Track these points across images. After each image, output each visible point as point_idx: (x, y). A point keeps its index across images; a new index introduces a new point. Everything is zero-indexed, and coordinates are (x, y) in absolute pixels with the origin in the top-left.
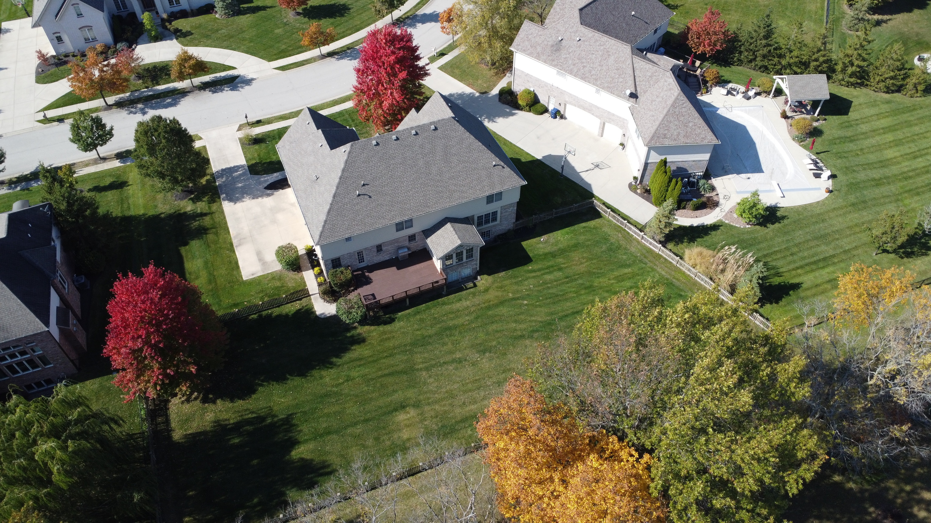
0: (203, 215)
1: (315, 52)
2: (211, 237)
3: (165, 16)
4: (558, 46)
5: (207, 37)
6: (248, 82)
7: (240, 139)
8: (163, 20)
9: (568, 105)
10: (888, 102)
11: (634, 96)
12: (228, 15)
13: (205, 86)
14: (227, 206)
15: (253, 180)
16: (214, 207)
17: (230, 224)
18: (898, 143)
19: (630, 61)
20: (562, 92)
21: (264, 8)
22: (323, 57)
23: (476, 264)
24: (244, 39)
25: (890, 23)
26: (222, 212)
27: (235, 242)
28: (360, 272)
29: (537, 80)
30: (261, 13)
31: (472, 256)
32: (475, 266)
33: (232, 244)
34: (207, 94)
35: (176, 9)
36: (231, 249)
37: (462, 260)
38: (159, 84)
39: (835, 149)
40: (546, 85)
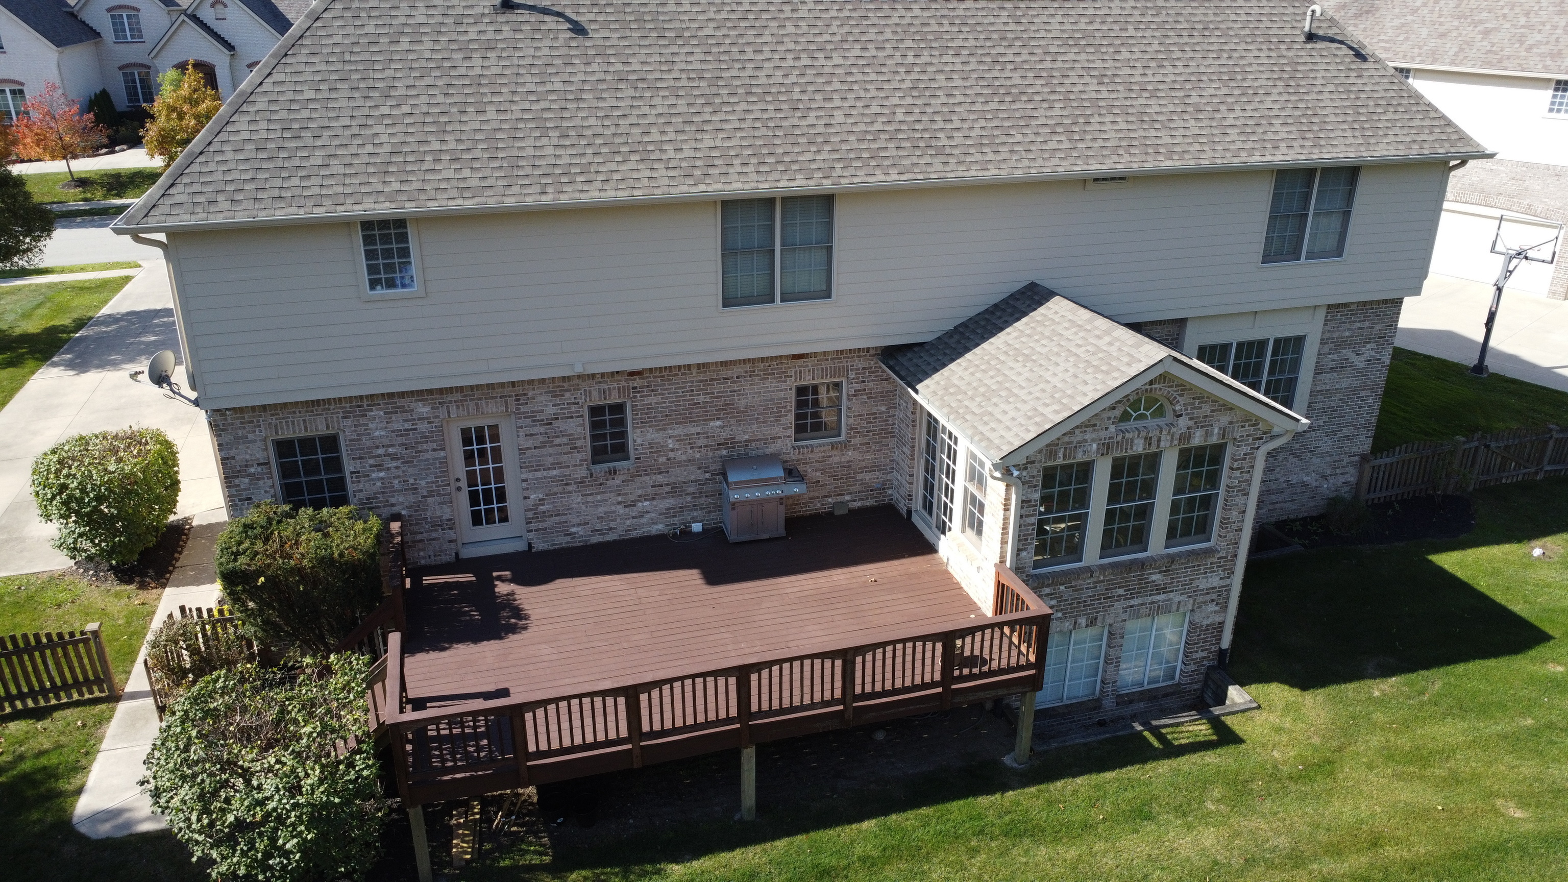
23: (1221, 596)
28: (468, 578)
31: (1203, 528)
32: (1209, 615)
37: (1140, 538)
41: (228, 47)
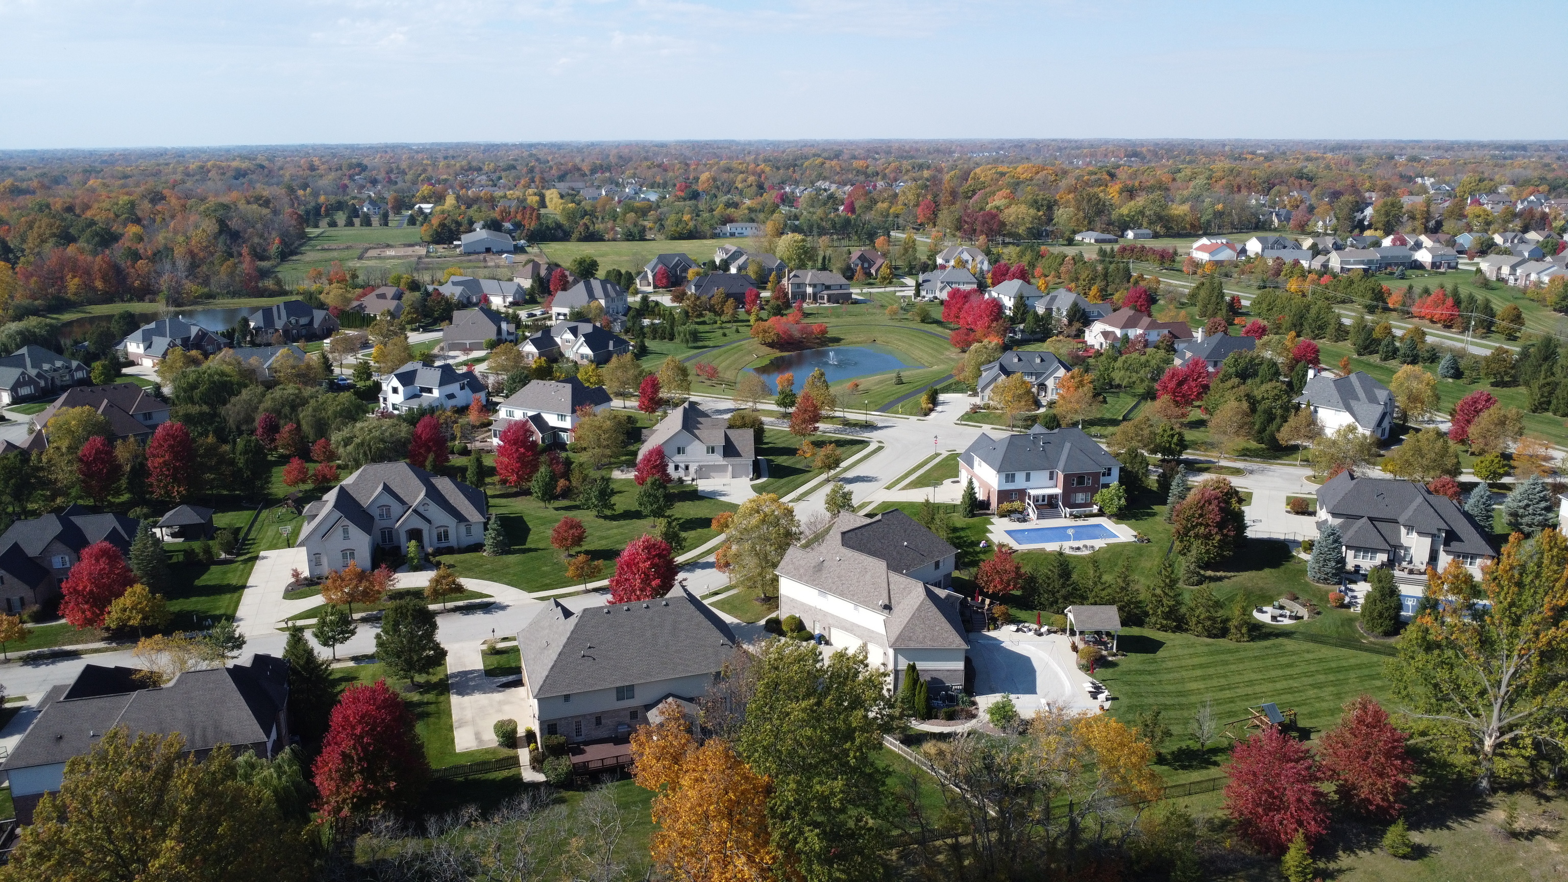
0: (428, 703)
1: (581, 587)
2: (432, 720)
3: (430, 550)
4: (819, 567)
5: (470, 570)
6: (503, 608)
7: (482, 651)
8: (427, 554)
9: (832, 630)
10: (1208, 645)
11: (888, 607)
12: (496, 553)
13: (457, 610)
14: (455, 699)
15: (486, 680)
16: (442, 698)
17: (454, 712)
18: (1203, 678)
19: (885, 576)
20: (825, 614)
21: (536, 550)
22: (588, 591)
24: (508, 573)
25: (1234, 579)
26: (449, 702)
27: (455, 725)
29: (803, 604)
30: (533, 554)
33: (451, 727)
34: (458, 616)
35: (443, 545)
36: (451, 729)
39: (1127, 678)
40: (810, 608)
41: (429, 521)
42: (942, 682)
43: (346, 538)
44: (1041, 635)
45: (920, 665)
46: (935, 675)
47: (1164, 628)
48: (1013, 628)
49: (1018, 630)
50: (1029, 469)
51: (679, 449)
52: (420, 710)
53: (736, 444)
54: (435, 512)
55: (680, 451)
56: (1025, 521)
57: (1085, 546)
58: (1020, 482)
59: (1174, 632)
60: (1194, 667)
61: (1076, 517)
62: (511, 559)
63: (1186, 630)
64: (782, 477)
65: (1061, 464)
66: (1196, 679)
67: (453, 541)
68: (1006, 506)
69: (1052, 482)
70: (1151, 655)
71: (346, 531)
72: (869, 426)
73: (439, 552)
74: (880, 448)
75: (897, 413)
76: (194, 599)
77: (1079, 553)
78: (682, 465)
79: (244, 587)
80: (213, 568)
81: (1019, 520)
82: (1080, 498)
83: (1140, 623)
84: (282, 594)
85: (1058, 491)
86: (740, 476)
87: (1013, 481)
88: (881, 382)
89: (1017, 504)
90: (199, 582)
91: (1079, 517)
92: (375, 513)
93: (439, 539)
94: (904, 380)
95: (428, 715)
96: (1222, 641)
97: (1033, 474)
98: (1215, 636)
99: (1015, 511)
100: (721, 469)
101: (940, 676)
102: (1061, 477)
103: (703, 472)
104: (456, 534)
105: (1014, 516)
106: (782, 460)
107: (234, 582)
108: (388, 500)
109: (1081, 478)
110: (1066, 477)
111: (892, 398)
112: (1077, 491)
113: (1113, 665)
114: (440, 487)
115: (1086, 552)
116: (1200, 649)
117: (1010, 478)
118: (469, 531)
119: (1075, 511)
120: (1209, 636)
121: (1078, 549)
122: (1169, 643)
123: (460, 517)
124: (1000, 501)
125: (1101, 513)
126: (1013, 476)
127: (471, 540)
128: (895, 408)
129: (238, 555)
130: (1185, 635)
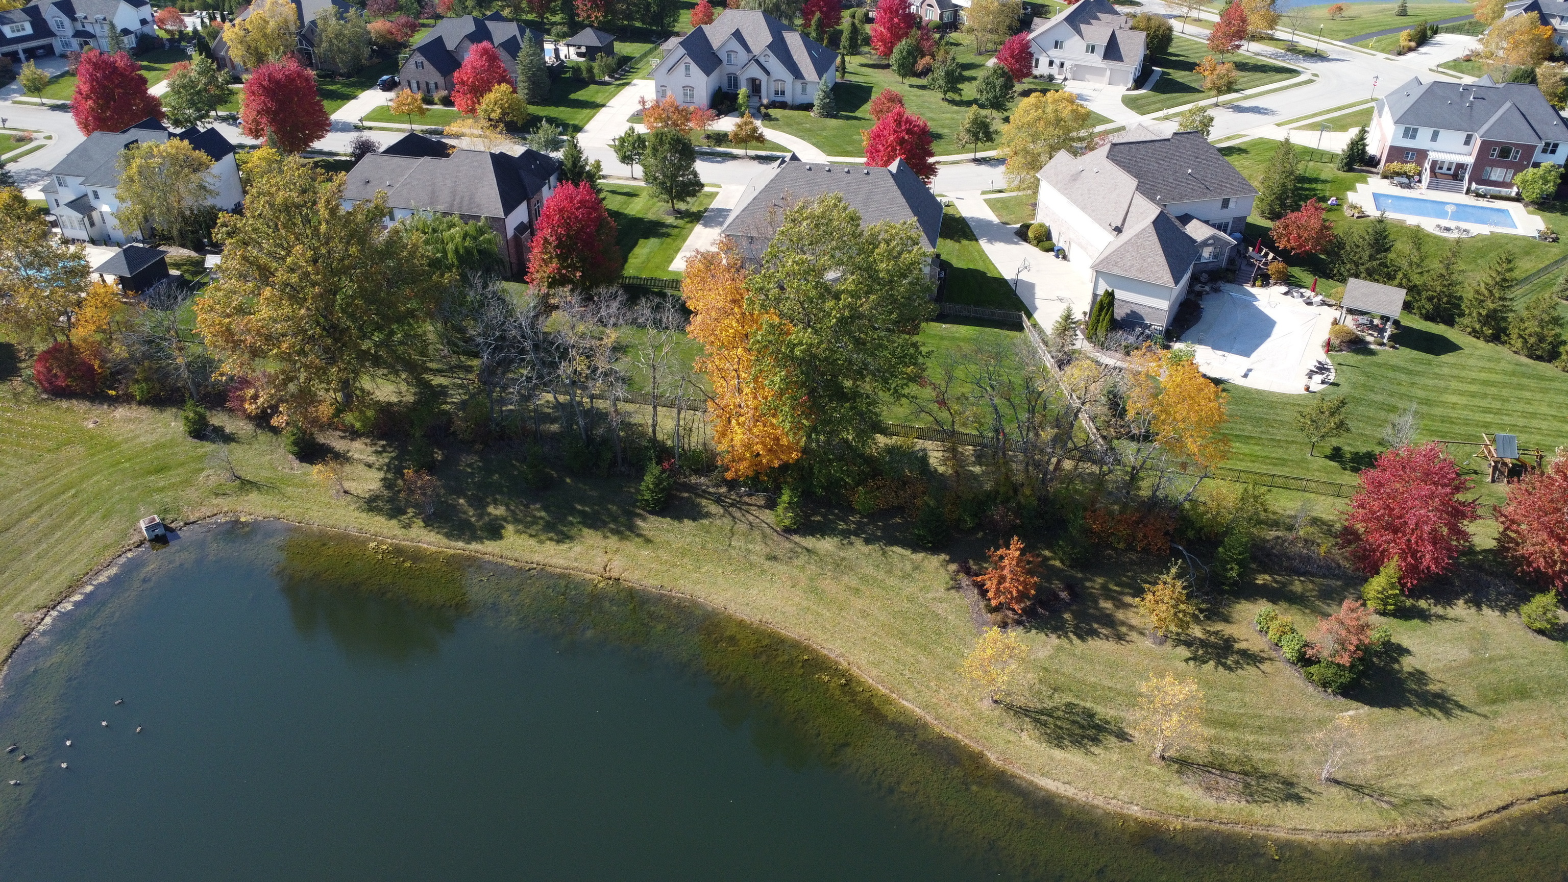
0: (675, 227)
2: (669, 240)
3: (764, 103)
4: (1076, 176)
8: (760, 105)
9: (1071, 243)
10: (1522, 365)
11: (1118, 229)
12: (822, 115)
13: (758, 158)
14: (698, 229)
16: (689, 225)
17: (690, 238)
19: (1130, 197)
20: (1072, 230)
26: (692, 230)
27: (683, 248)
29: (1054, 214)
33: (679, 249)
35: (779, 99)
38: (719, 146)
39: (1374, 370)
40: (1061, 221)
41: (768, 73)
42: (1142, 318)
43: (688, 75)
44: (1309, 303)
45: (1119, 294)
46: (1135, 309)
47: (1475, 334)
48: (1284, 289)
49: (1286, 294)
50: (1438, 125)
51: (1057, 43)
52: (665, 230)
53: (1121, 46)
54: (774, 64)
55: (1057, 45)
56: (1409, 187)
57: (1457, 228)
58: (1422, 140)
59: (1488, 341)
60: (1473, 381)
61: (1478, 195)
62: (833, 122)
63: (1504, 343)
64: (1164, 93)
65: (1486, 127)
66: (1462, 393)
67: (788, 98)
68: (1396, 166)
69: (1467, 149)
70: (1431, 357)
71: (687, 68)
72: (1316, 56)
73: (773, 105)
74: (1311, 81)
75: (1366, 47)
76: (561, 109)
77: (1445, 234)
78: (1057, 62)
79: (603, 106)
80: (592, 87)
81: (1402, 185)
82: (1497, 174)
83: (1450, 323)
84: (628, 117)
85: (1470, 160)
86: (1117, 84)
87: (1413, 137)
88: (1381, 11)
89: (1410, 167)
90: (573, 96)
91: (1484, 196)
92: (723, 56)
93: (776, 93)
94: (1410, 12)
95: (668, 235)
96: (1542, 367)
97: (1443, 133)
98: (1539, 358)
99: (1405, 174)
100: (1096, 72)
101: (1141, 311)
102: (1477, 143)
103: (1079, 73)
104: (792, 90)
105: (1397, 180)
106: (1179, 76)
107: (599, 100)
108: (735, 45)
109: (1505, 151)
110: (1484, 143)
111: (1374, 30)
112: (1494, 164)
113: (1372, 353)
114: (788, 42)
115: (1455, 235)
116: (1503, 365)
117: (1410, 133)
118: (804, 90)
119: (1482, 189)
120: (1530, 356)
121: (1448, 229)
122: (1467, 351)
123: (797, 73)
124: (1390, 159)
125: (1518, 199)
126: (1415, 131)
127: (802, 99)
128: (1368, 41)
129: (617, 79)
130: (1500, 348)
